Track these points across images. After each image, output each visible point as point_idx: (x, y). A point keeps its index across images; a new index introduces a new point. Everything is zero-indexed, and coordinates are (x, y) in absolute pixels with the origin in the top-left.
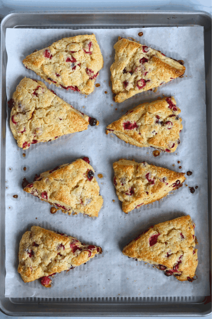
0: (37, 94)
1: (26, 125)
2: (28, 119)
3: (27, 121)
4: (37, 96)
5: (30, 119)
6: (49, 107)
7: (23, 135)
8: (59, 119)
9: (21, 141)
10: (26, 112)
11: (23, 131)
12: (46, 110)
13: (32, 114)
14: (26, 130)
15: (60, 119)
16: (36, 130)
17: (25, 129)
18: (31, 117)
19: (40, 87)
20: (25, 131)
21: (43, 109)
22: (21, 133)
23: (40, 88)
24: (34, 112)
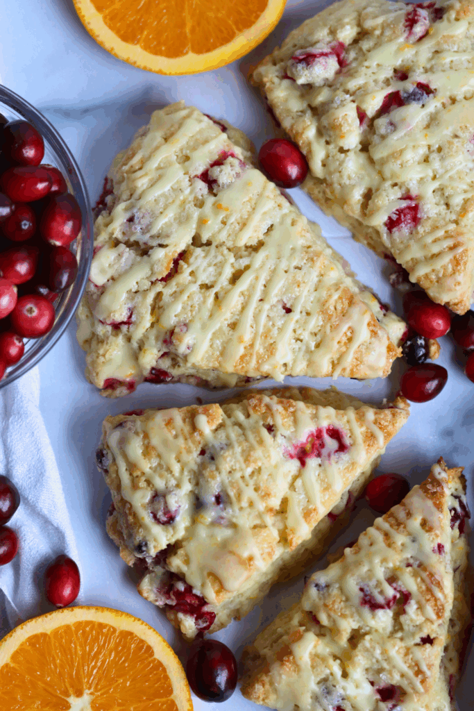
0: (215, 181)
1: (139, 298)
2: (154, 279)
3: (147, 284)
4: (211, 191)
5: (162, 279)
6: (251, 247)
7: (116, 335)
8: (280, 307)
9: (102, 359)
10: (152, 248)
11: (123, 323)
12: (238, 257)
13: (176, 262)
14: (134, 318)
15: (284, 308)
16: (177, 330)
17: (130, 317)
18: (165, 274)
19: (233, 155)
20: (128, 323)
21: (226, 252)
22: (109, 328)
23: (230, 159)
24: (183, 255)
